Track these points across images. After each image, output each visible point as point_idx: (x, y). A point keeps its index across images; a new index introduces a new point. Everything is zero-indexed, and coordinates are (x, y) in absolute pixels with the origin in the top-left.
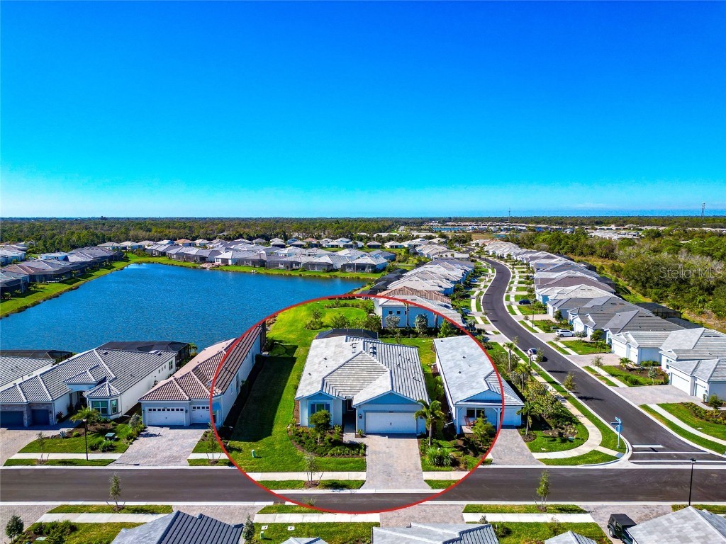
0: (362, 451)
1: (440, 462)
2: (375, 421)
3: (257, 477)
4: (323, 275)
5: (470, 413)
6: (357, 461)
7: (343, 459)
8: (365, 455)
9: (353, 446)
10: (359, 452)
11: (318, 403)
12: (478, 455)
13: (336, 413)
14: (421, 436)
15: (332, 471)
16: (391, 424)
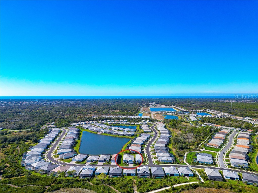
1: (134, 165)
2: (129, 162)
3: (121, 166)
5: (137, 162)
9: (128, 164)
11: (125, 161)
13: (126, 162)
14: (133, 164)
15: (126, 166)
16: (131, 163)
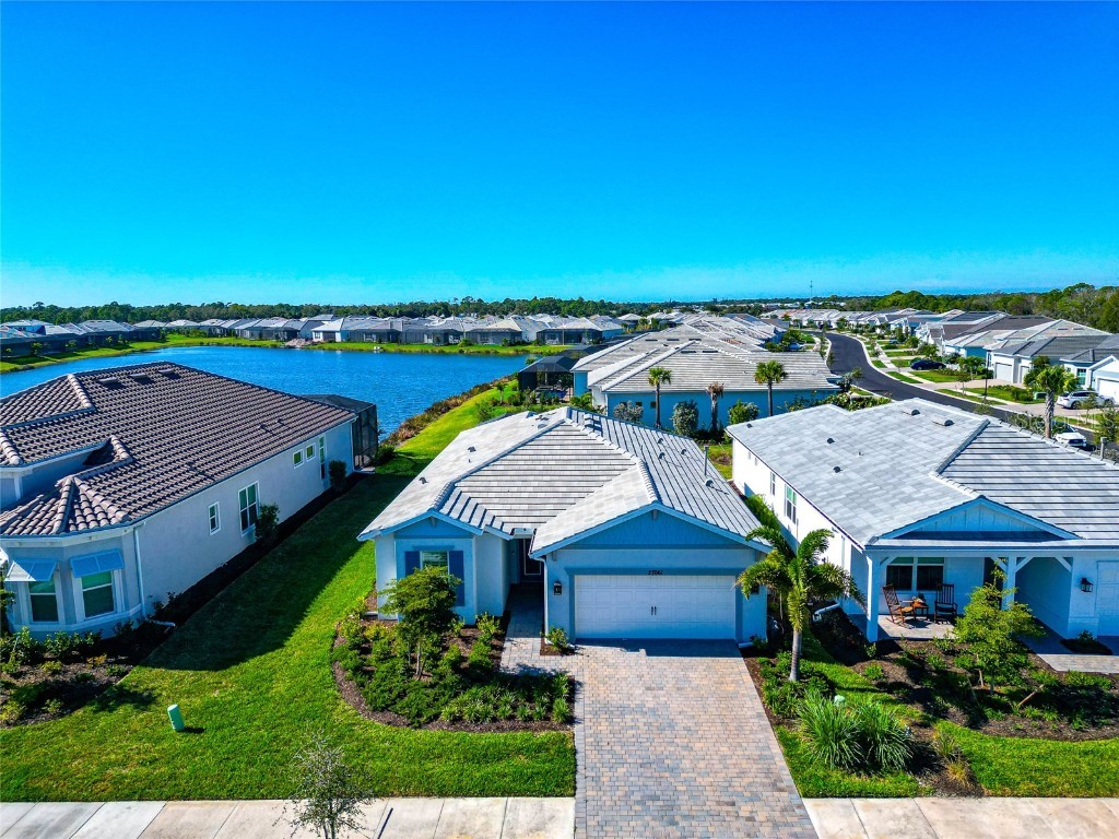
0: (561, 704)
4: (503, 351)
5: (897, 578)
6: (541, 747)
7: (488, 737)
8: (570, 720)
9: (533, 684)
10: (550, 709)
12: (986, 720)
15: (443, 794)
16: (654, 610)
